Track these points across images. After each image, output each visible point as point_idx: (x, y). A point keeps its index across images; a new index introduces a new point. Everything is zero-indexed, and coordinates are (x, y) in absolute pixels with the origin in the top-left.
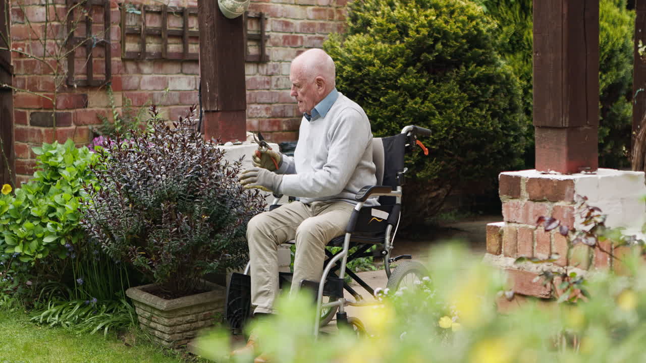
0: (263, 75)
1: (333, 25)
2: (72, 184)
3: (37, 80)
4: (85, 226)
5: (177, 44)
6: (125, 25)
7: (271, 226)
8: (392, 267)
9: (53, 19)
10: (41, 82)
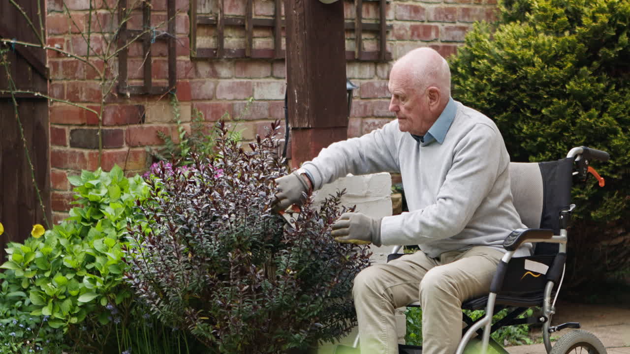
0: (383, 79)
1: (480, 9)
2: (118, 225)
3: (79, 89)
4: (130, 281)
5: (266, 37)
6: (195, 14)
7: (385, 282)
8: (553, 340)
9: (100, 6)
10: (83, 89)
